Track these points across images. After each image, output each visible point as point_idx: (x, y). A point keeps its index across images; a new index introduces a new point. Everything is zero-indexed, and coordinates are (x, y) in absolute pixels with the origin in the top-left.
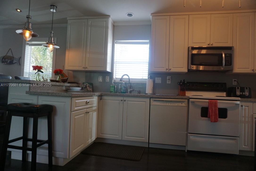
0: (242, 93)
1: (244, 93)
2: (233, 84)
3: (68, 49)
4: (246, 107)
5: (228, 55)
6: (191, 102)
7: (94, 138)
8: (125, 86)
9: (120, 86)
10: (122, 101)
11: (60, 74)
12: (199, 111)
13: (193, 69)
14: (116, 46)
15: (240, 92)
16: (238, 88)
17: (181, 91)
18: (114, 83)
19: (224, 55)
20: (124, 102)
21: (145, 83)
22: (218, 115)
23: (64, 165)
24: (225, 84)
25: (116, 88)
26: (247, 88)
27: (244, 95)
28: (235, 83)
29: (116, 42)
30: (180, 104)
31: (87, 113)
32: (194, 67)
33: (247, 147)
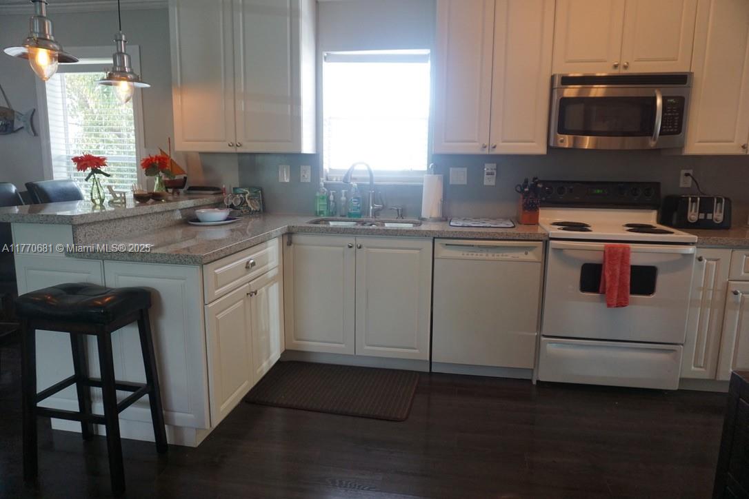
0: (703, 214)
1: (709, 216)
2: (682, 185)
3: (179, 85)
4: (709, 262)
5: (672, 100)
6: (554, 249)
8: (359, 196)
9: (343, 195)
10: (351, 247)
11: (163, 172)
12: (576, 274)
13: (561, 145)
14: (327, 67)
15: (700, 212)
16: (694, 200)
17: (526, 211)
18: (325, 185)
19: (659, 101)
20: (358, 250)
21: (419, 183)
22: (629, 287)
23: (198, 444)
24: (658, 184)
25: (333, 201)
26: (719, 201)
27: (709, 220)
28: (685, 183)
29: (325, 58)
30: (521, 255)
31: (253, 293)
32: (566, 141)
33: (703, 370)
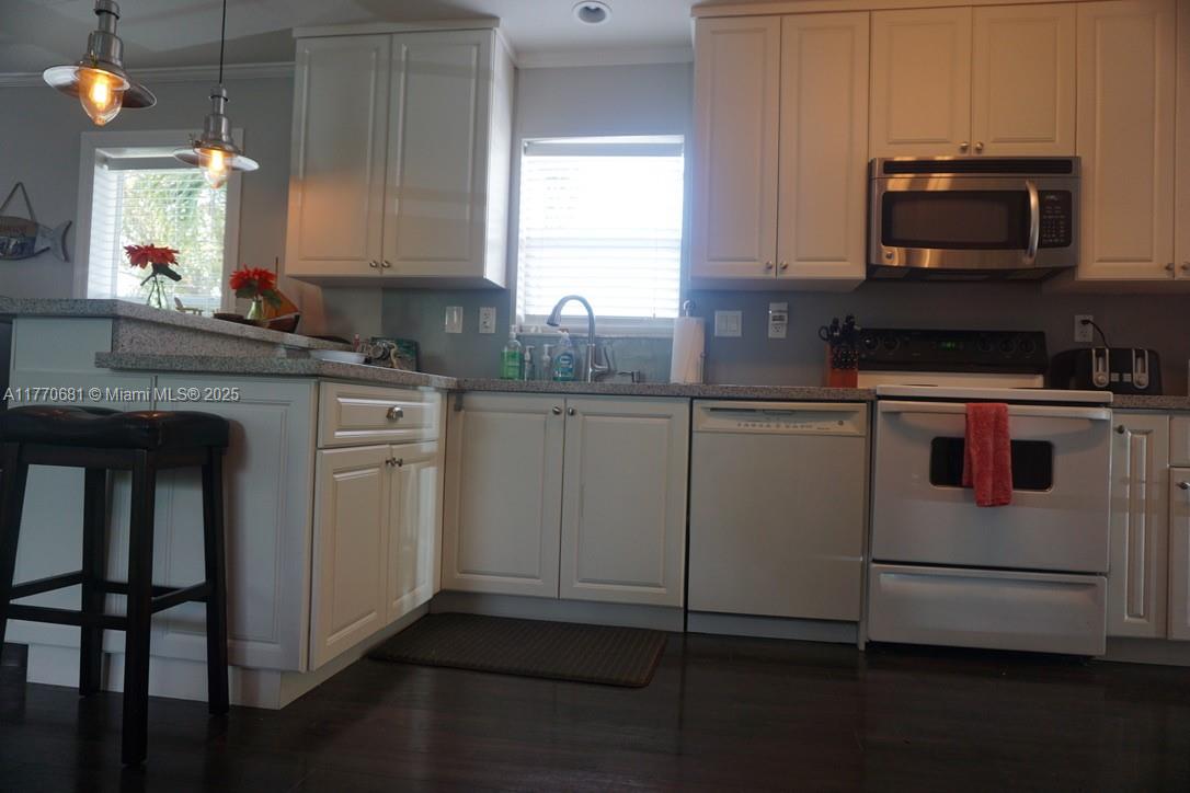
0: (1117, 375)
1: (1127, 377)
2: (1078, 338)
3: (301, 176)
4: (1136, 436)
5: (1052, 197)
6: (887, 414)
7: (425, 590)
8: (572, 352)
9: (546, 350)
10: (557, 413)
11: (262, 295)
12: (922, 457)
13: (887, 262)
14: (527, 162)
15: (1111, 371)
16: (1100, 354)
17: (837, 370)
18: (518, 338)
19: (1034, 200)
20: (569, 418)
21: (666, 336)
22: (1010, 471)
23: (282, 706)
24: (1041, 335)
25: (531, 362)
26: (1140, 354)
27: (1128, 383)
28: (1083, 335)
29: (525, 149)
30: (832, 426)
31: (393, 463)
32: (895, 257)
33: (1143, 621)
